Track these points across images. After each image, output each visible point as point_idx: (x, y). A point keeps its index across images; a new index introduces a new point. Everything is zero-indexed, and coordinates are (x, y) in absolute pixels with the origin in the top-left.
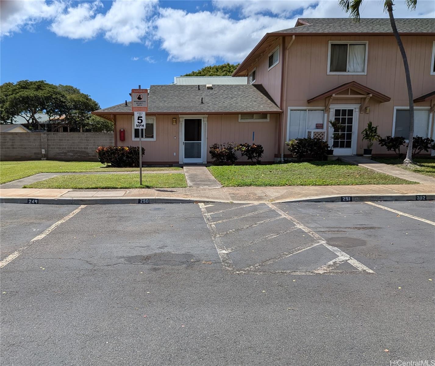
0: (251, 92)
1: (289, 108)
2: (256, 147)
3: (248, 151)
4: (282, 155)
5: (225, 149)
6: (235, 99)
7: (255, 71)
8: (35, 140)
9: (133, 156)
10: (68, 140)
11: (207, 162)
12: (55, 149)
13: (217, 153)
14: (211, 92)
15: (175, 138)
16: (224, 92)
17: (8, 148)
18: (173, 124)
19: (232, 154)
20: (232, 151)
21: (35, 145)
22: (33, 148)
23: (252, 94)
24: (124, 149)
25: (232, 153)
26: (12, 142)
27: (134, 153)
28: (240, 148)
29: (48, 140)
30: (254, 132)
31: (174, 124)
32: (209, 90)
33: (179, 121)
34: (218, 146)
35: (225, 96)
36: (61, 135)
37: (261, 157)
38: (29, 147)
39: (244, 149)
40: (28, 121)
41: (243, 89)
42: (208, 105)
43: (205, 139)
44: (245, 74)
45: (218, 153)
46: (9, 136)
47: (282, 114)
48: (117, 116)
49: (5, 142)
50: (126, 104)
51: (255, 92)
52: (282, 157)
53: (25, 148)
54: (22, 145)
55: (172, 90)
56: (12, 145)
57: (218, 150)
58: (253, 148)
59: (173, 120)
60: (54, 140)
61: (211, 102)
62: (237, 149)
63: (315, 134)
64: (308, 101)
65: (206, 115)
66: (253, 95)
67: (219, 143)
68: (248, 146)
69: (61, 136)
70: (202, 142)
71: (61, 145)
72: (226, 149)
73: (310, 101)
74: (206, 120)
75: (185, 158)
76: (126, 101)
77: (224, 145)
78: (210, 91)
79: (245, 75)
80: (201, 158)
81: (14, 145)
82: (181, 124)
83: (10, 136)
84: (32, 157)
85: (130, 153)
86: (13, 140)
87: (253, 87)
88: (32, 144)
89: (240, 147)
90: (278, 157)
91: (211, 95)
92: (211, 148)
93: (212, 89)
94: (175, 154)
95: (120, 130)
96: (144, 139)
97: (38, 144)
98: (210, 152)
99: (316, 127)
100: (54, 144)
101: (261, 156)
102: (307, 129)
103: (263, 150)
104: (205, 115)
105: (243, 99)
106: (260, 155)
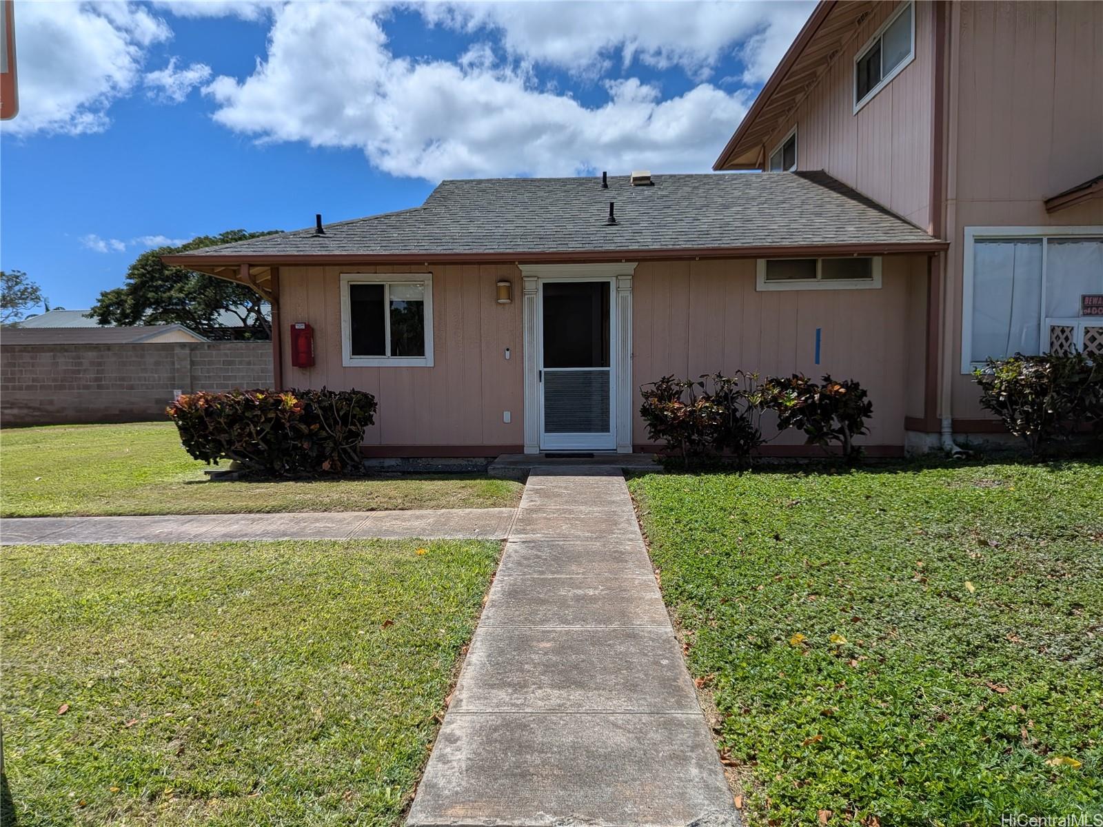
0: (793, 190)
1: (970, 232)
2: (842, 390)
3: (807, 409)
4: (946, 423)
5: (707, 398)
6: (739, 208)
7: (794, 135)
8: (157, 363)
9: (322, 428)
10: (249, 363)
11: (634, 446)
12: (213, 388)
13: (674, 419)
14: (647, 192)
15: (507, 357)
16: (696, 192)
17: (87, 387)
18: (499, 301)
19: (736, 420)
20: (736, 410)
21: (159, 377)
22: (153, 388)
23: (798, 194)
24: (280, 402)
25: (738, 415)
26: (98, 370)
27: (326, 419)
28: (775, 398)
29: (192, 363)
30: (818, 331)
31: (504, 304)
32: (641, 188)
33: (523, 288)
34: (675, 388)
35: (700, 201)
36: (229, 350)
37: (863, 433)
38: (142, 385)
39: (790, 400)
40: (244, 320)
41: (763, 183)
42: (635, 227)
43: (624, 359)
44: (754, 161)
45: (676, 418)
46: (90, 353)
47: (942, 254)
48: (285, 272)
49: (79, 372)
50: (320, 230)
51: (808, 189)
52: (943, 430)
53: (132, 387)
54: (122, 379)
55: (510, 192)
56: (97, 379)
57: (676, 405)
58: (829, 397)
59: (498, 288)
60: (210, 363)
61: (646, 218)
62: (761, 402)
63: (1089, 335)
64: (1047, 202)
65: (627, 261)
66: (804, 198)
67: (680, 376)
68: (809, 389)
69: (228, 352)
70: (613, 369)
71: (228, 378)
72: (713, 401)
73: (1056, 203)
74: (626, 284)
75: (547, 431)
76: (319, 217)
77: (701, 384)
78: (643, 190)
79: (755, 164)
80: (607, 430)
81: (101, 378)
82: (531, 300)
83: (91, 355)
84: (149, 412)
85: (308, 416)
86: (100, 364)
87: (796, 177)
88: (151, 375)
89: (776, 391)
90: (927, 432)
91: (650, 199)
92: (646, 396)
93: (652, 184)
94: (507, 416)
95: (293, 327)
96: (388, 361)
97: (166, 375)
98: (645, 412)
99: (1085, 307)
100: (211, 374)
101: (863, 430)
102: (1046, 317)
103: (870, 404)
104: (620, 261)
105: (770, 209)
106: (856, 427)
